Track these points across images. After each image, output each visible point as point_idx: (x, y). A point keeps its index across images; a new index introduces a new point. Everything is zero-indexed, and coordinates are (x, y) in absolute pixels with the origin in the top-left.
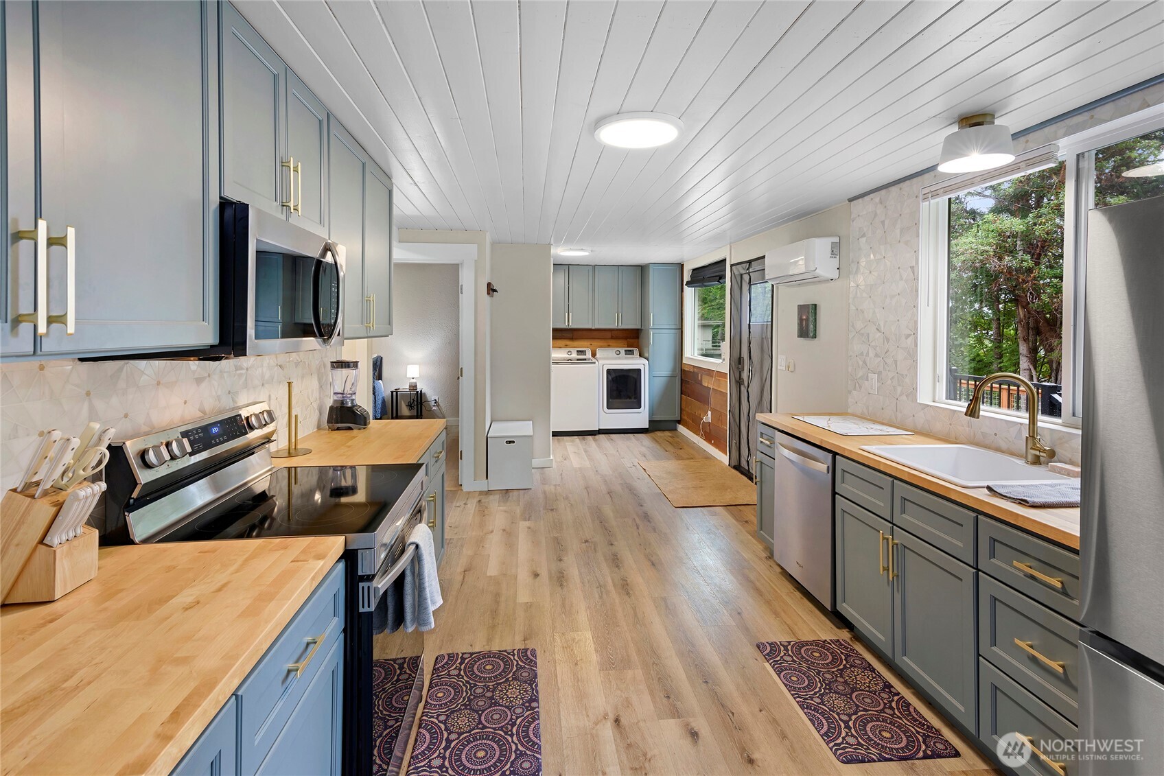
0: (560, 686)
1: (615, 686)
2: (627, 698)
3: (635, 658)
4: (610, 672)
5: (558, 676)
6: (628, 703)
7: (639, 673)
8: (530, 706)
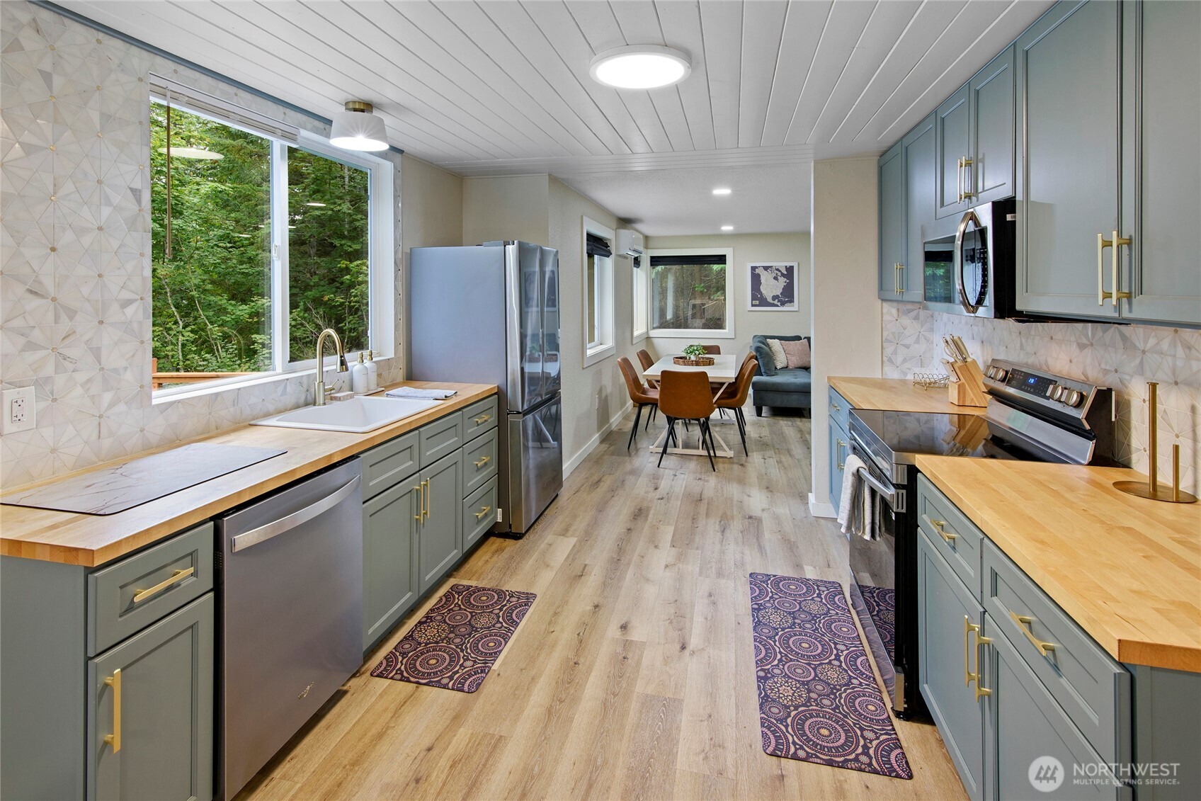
0: (733, 692)
1: (672, 679)
2: (666, 665)
3: (634, 706)
4: (671, 696)
5: (734, 705)
6: (666, 660)
7: (640, 688)
8: (766, 674)
